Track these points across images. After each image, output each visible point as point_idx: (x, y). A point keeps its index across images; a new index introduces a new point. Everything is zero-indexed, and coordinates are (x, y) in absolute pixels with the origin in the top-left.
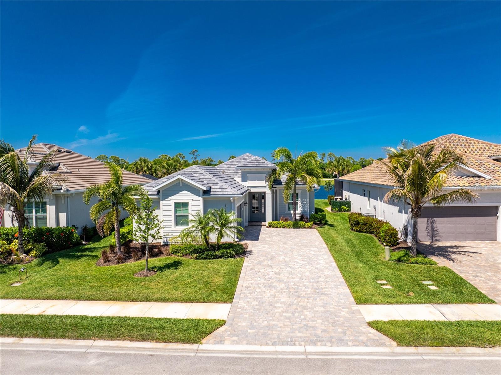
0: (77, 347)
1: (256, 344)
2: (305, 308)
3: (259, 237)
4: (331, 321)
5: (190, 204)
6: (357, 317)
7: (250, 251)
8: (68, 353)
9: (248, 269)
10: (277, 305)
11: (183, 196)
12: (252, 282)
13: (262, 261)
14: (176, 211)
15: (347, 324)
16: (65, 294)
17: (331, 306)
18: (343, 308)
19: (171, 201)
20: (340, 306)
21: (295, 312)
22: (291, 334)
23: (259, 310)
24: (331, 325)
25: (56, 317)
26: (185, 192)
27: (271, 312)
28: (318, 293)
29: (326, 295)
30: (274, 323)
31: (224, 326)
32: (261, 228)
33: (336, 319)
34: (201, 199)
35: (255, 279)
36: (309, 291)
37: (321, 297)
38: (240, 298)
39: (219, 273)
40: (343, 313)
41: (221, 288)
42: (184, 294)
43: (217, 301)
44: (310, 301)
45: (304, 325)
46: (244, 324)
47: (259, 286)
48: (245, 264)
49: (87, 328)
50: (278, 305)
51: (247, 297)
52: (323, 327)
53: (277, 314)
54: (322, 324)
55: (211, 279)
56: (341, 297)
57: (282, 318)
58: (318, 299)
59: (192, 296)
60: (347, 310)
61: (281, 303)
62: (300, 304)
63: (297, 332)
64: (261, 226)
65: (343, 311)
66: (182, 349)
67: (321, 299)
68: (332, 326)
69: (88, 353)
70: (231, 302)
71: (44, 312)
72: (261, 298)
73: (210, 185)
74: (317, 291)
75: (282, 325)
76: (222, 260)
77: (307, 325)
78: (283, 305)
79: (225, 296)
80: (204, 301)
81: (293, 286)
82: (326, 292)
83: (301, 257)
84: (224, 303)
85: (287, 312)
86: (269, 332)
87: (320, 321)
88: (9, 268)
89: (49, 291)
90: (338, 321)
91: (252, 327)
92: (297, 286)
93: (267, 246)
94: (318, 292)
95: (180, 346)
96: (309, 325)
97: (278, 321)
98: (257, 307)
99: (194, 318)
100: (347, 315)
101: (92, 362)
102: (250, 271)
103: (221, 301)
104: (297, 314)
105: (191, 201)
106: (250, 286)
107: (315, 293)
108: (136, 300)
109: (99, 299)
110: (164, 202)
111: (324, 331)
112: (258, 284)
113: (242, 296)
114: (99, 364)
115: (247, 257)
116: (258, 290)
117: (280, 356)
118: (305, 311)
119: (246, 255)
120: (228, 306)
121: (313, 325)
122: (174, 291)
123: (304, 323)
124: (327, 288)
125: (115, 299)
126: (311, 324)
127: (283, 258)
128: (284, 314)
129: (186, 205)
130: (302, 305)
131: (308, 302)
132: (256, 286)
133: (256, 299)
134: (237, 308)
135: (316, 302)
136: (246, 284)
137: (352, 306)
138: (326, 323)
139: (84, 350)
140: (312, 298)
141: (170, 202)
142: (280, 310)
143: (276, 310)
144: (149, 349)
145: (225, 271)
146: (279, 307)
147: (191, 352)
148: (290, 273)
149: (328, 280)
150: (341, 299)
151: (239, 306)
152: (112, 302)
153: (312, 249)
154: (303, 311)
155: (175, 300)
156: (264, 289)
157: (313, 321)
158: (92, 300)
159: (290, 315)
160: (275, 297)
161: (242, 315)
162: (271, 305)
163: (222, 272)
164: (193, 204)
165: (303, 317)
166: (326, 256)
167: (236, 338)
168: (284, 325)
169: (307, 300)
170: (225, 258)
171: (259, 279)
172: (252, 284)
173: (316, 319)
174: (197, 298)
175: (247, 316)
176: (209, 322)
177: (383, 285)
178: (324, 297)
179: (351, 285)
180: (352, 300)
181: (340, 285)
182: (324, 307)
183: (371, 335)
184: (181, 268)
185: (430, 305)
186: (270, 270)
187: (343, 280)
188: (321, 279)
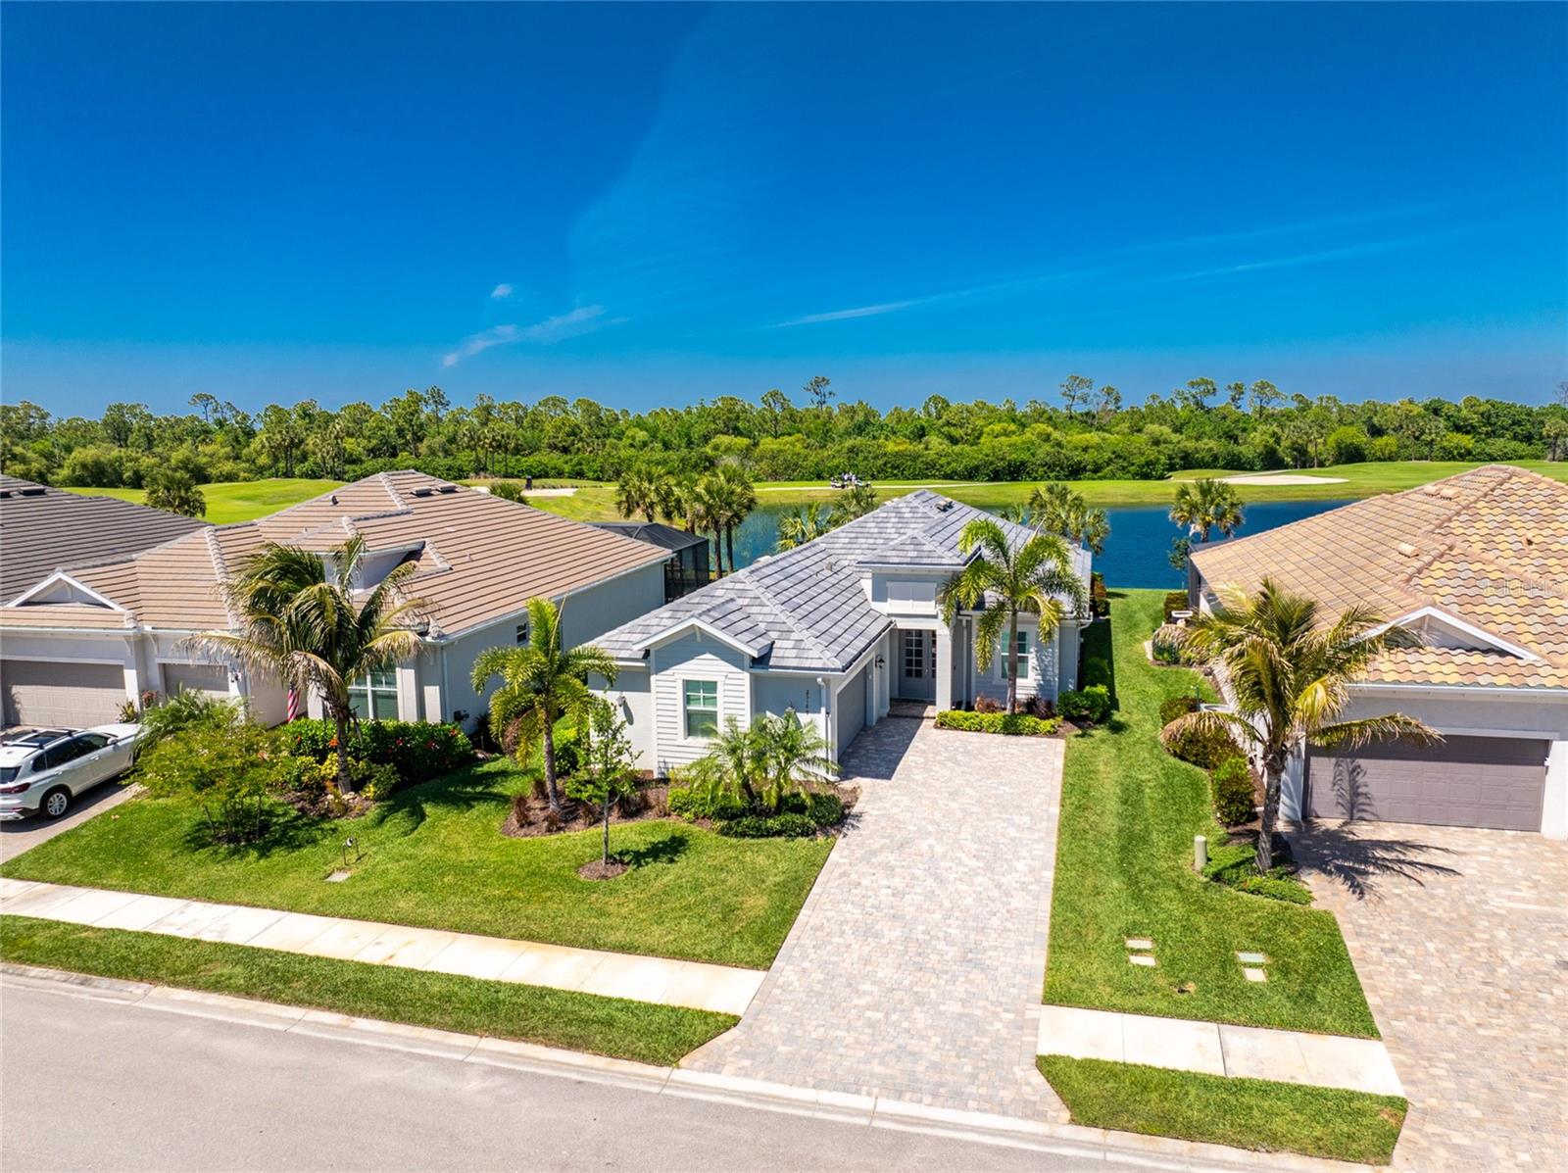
0: (450, 1048)
1: (782, 1082)
2: (920, 1001)
3: (897, 764)
4: (961, 1042)
5: (720, 687)
6: (1024, 1039)
7: (858, 816)
8: (433, 1059)
9: (836, 873)
10: (862, 987)
11: (705, 667)
12: (829, 914)
13: (875, 853)
14: (688, 700)
15: (991, 1056)
16: (432, 913)
17: (982, 1003)
18: (1006, 1011)
19: (676, 676)
20: (1001, 1004)
21: (895, 1010)
22: (862, 1067)
23: (820, 994)
24: (954, 1053)
25: (412, 973)
26: (708, 656)
27: (844, 1005)
28: (970, 961)
29: (984, 969)
30: (838, 1033)
31: (733, 1030)
32: (918, 727)
33: (975, 1038)
34: (746, 676)
35: (842, 905)
36: (952, 952)
37: (971, 976)
38: (789, 960)
39: (763, 882)
40: (998, 1025)
41: (756, 927)
42: (671, 937)
43: (737, 963)
44: (942, 982)
45: (899, 1047)
46: (775, 1029)
47: (844, 927)
48: (834, 856)
49: (468, 1006)
50: (866, 987)
51: (804, 957)
52: (936, 1058)
53: (853, 1011)
54: (937, 1048)
55: (740, 899)
56: (1018, 979)
57: (860, 1023)
58: (962, 979)
59: (687, 945)
60: (1011, 1016)
61: (874, 983)
62: (916, 989)
63: (876, 1061)
64: (923, 718)
65: (1001, 1020)
66: (639, 1076)
67: (968, 981)
68: (958, 1056)
69: (468, 1064)
70: (768, 969)
71: (391, 957)
72: (834, 963)
73: (773, 635)
74: (970, 956)
75: (852, 1040)
76: (780, 840)
77: (902, 1048)
78: (875, 988)
79: (758, 951)
80: (710, 961)
81: (920, 937)
82: (988, 962)
83: (976, 846)
84: (752, 968)
85: (876, 1007)
86: (820, 1055)
87: (936, 1040)
88: (322, 829)
89: (402, 904)
90: (976, 1045)
91: (789, 1038)
92: (927, 937)
93: (906, 801)
94: (971, 958)
95: (636, 1067)
96: (909, 1048)
97: (848, 1031)
98: (818, 987)
99: (677, 1005)
100: (1004, 1032)
101: (472, 1085)
102: (839, 882)
103: (747, 963)
104: (895, 1017)
105: (723, 679)
106: (821, 928)
107: (964, 960)
108: (571, 944)
109: (498, 935)
110: (658, 677)
111: (935, 1067)
112: (841, 923)
113: (796, 953)
114: (484, 1091)
115: (845, 836)
116: (836, 940)
117: (820, 1115)
118: (917, 1009)
119: (845, 830)
120: (756, 977)
121: (917, 1049)
122: (655, 926)
123: (901, 1041)
124: (996, 948)
125: (531, 937)
126: (914, 1044)
127: (931, 847)
128: (868, 1014)
129: (711, 686)
130: (916, 993)
131: (934, 986)
132: (836, 928)
133: (823, 965)
134: (775, 986)
135: (954, 988)
136: (813, 921)
137: (1029, 1006)
138: (947, 1047)
139: (460, 1057)
140: (948, 977)
141: (672, 678)
142: (862, 1002)
143: (856, 1001)
144: (578, 1068)
145: (777, 879)
146: (865, 993)
147: (655, 1084)
148: (930, 895)
149: (1009, 925)
150: (1014, 986)
151: (781, 981)
152: (523, 943)
153: (1016, 819)
154: (912, 1010)
155: (651, 952)
156: (850, 938)
157: (922, 1038)
158: (485, 933)
159: (880, 1015)
160: (867, 962)
161: (777, 1007)
162: (850, 985)
163: (771, 880)
164: (726, 687)
165: (905, 1025)
166: (1041, 846)
167: (747, 1063)
168: (857, 1041)
169: (934, 981)
170: (790, 835)
171: (850, 907)
172: (828, 920)
173: (931, 1033)
174: (698, 951)
175: (787, 1008)
176: (705, 1016)
177: (1138, 952)
178: (977, 976)
179: (1055, 949)
180: (1039, 989)
181: (1031, 944)
182: (964, 1002)
183: (1027, 1089)
184: (682, 860)
185: (1213, 1026)
186: (885, 882)
187: (1045, 929)
188: (995, 922)
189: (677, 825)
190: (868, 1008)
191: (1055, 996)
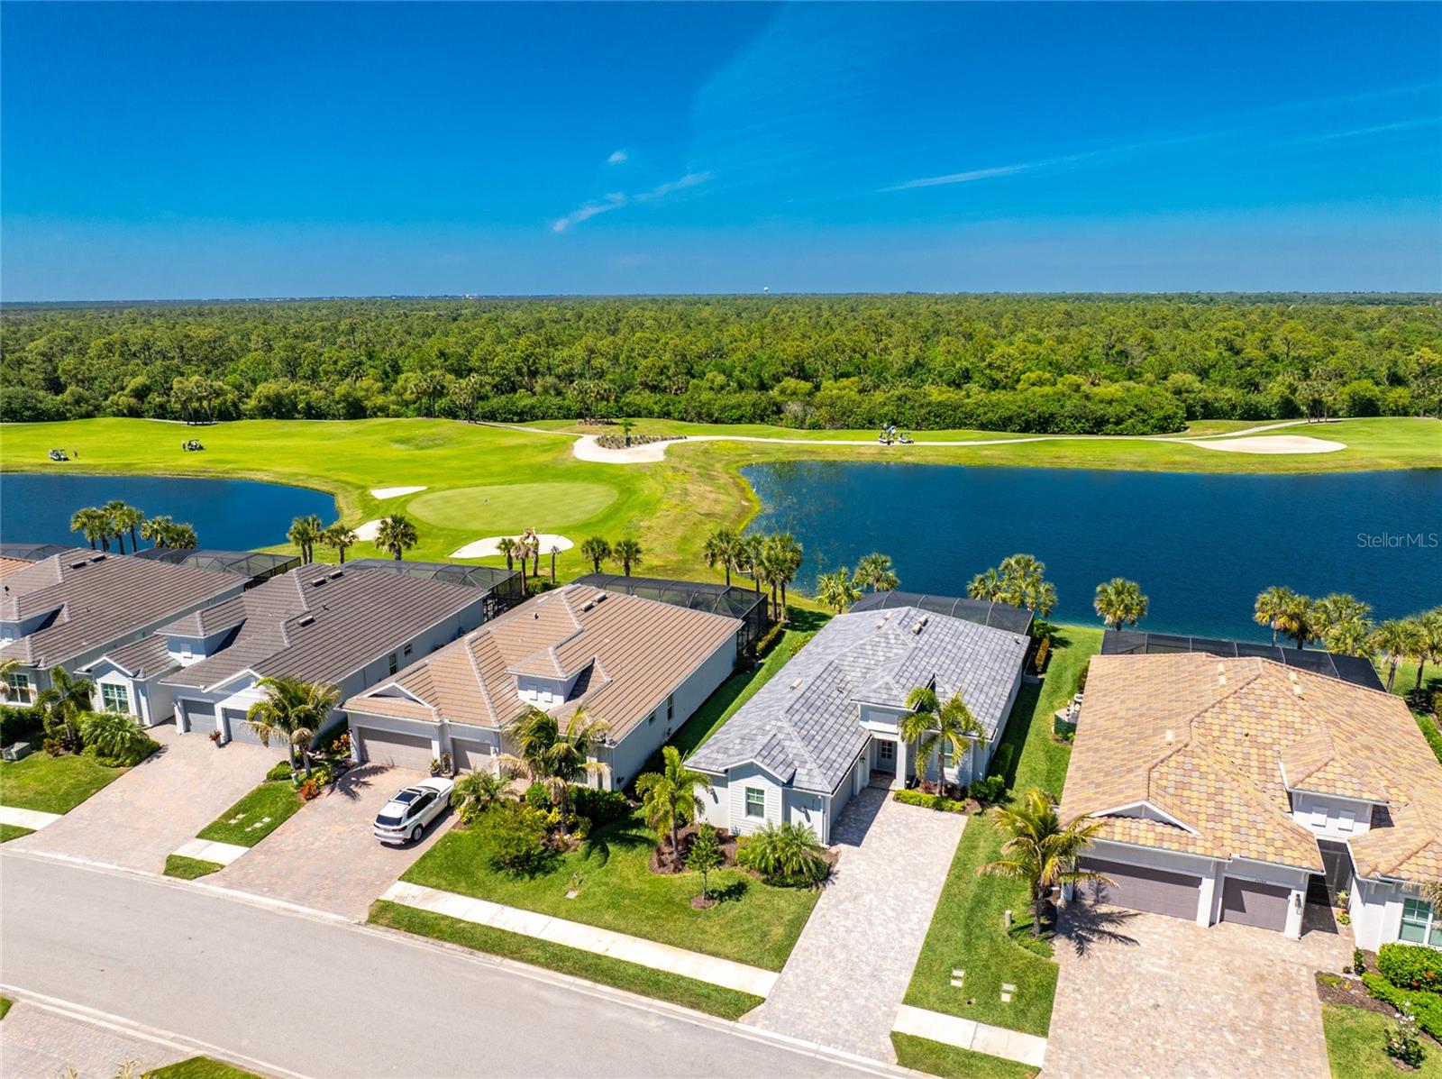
1: (781, 1033)
3: (865, 834)
5: (766, 793)
7: (836, 875)
9: (820, 914)
11: (757, 782)
12: (813, 941)
13: (841, 902)
14: (748, 797)
15: (872, 1028)
17: (874, 1000)
18: (885, 1006)
19: (742, 784)
20: (883, 1002)
21: (835, 1001)
23: (803, 989)
24: (856, 1026)
25: (619, 961)
26: (759, 777)
27: (812, 995)
28: (876, 975)
29: (881, 981)
30: (808, 1011)
31: (762, 1005)
32: (885, 798)
33: (867, 1019)
35: (819, 935)
36: (867, 970)
37: (873, 984)
38: (791, 968)
39: (782, 918)
40: (879, 1013)
41: (777, 946)
42: (736, 950)
43: (767, 968)
44: (860, 987)
46: (781, 1006)
47: (819, 950)
48: (820, 902)
49: (646, 982)
51: (798, 967)
52: (848, 1027)
55: (770, 928)
60: (887, 1009)
65: (881, 1010)
70: (780, 972)
71: (607, 950)
73: (796, 765)
79: (776, 962)
80: (754, 965)
82: (883, 978)
83: (894, 902)
84: (773, 971)
87: (850, 1018)
89: (607, 917)
90: (867, 1022)
91: (786, 1012)
92: (858, 959)
93: (863, 865)
96: (838, 1021)
97: (813, 1009)
98: (802, 985)
99: (738, 989)
100: (881, 1017)
101: (653, 1023)
102: (820, 920)
103: (771, 968)
104: (834, 1004)
105: (768, 789)
106: (808, 949)
108: (689, 949)
110: (732, 783)
111: (847, 1032)
112: (818, 948)
113: (794, 963)
115: (827, 888)
116: (814, 958)
119: (827, 884)
120: (775, 976)
121: (841, 1023)
122: (729, 942)
123: (835, 1018)
124: (888, 970)
125: (670, 943)
126: (840, 1020)
127: (871, 900)
128: (823, 1002)
129: (760, 792)
130: (847, 992)
131: (855, 989)
132: (815, 949)
133: (806, 972)
134: (783, 982)
135: (864, 991)
136: (806, 945)
137: (898, 1003)
139: (645, 1008)
141: (740, 785)
145: (789, 917)
147: (728, 1030)
148: (864, 933)
150: (893, 993)
151: (786, 980)
152: (667, 946)
155: (727, 957)
156: (821, 957)
159: (828, 1003)
160: (826, 972)
161: (783, 994)
162: (817, 985)
163: (786, 917)
164: (769, 794)
165: (838, 1009)
167: (767, 1022)
170: (798, 888)
171: (824, 937)
172: (811, 945)
174: (749, 959)
177: (955, 978)
178: (876, 985)
179: (917, 973)
180: (903, 996)
181: (907, 969)
182: (867, 999)
183: (883, 1047)
184: (745, 899)
185: (975, 1023)
186: (843, 923)
187: (915, 960)
188: (892, 954)
189: (741, 873)
190: (823, 998)
191: (910, 1000)
